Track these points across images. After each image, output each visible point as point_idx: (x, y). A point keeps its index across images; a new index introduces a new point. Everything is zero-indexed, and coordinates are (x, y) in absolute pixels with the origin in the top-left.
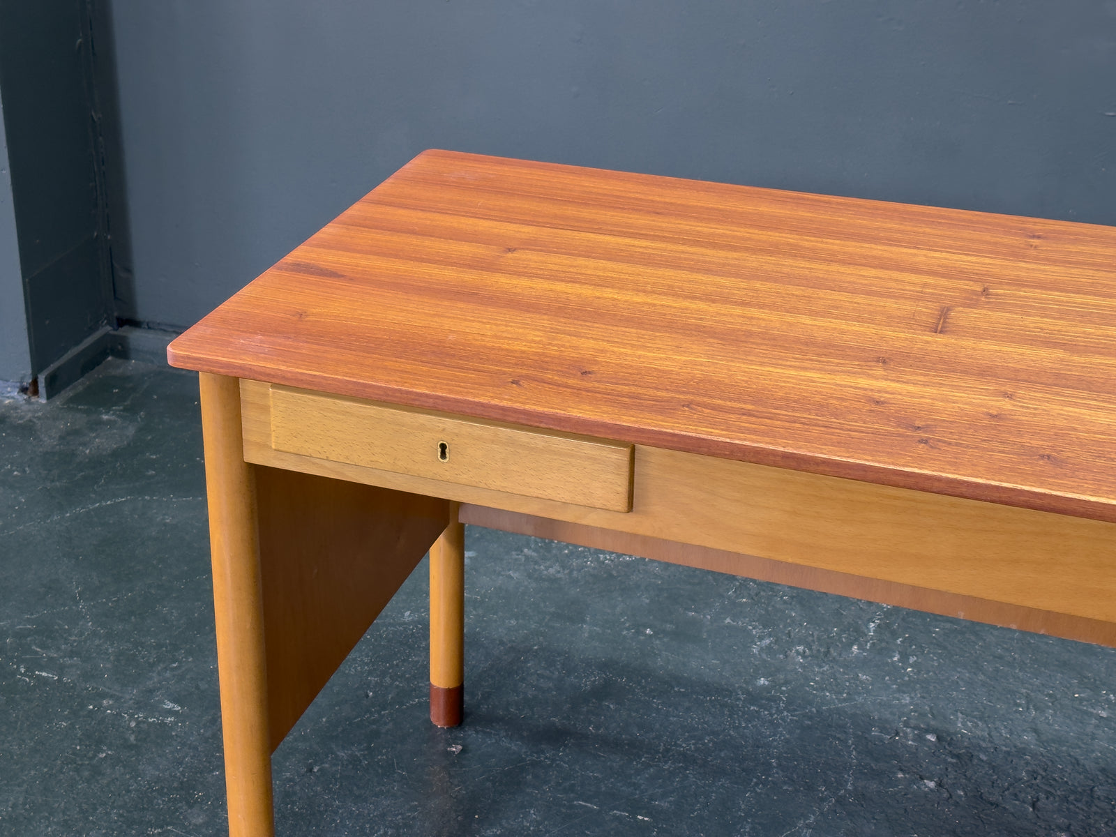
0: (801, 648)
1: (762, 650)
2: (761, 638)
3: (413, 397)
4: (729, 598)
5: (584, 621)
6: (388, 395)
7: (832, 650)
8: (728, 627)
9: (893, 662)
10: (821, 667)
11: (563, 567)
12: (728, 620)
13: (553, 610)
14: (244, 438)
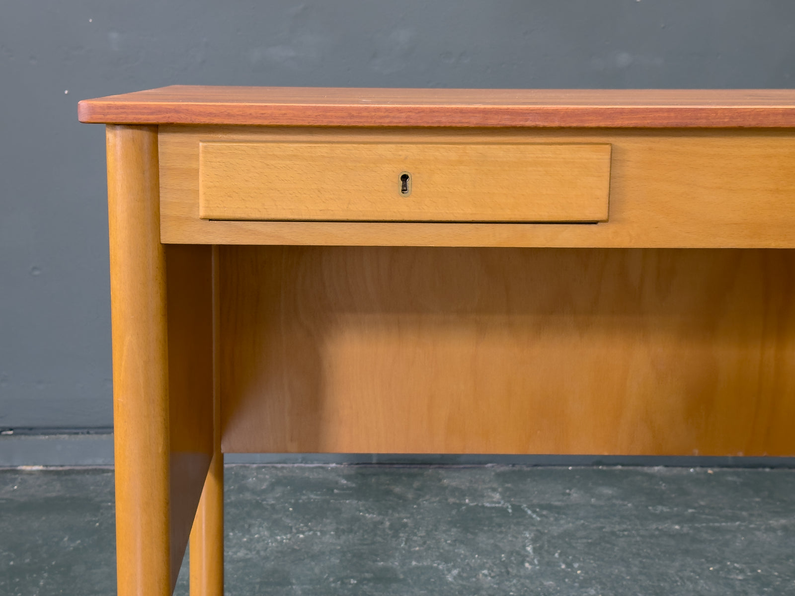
0: (485, 572)
1: (455, 578)
2: (449, 571)
3: (382, 114)
4: (404, 549)
5: (291, 584)
6: (353, 116)
7: (510, 570)
8: (417, 568)
9: (563, 570)
10: (510, 582)
11: (250, 550)
12: (414, 563)
13: (258, 580)
14: (161, 213)
